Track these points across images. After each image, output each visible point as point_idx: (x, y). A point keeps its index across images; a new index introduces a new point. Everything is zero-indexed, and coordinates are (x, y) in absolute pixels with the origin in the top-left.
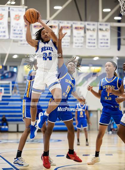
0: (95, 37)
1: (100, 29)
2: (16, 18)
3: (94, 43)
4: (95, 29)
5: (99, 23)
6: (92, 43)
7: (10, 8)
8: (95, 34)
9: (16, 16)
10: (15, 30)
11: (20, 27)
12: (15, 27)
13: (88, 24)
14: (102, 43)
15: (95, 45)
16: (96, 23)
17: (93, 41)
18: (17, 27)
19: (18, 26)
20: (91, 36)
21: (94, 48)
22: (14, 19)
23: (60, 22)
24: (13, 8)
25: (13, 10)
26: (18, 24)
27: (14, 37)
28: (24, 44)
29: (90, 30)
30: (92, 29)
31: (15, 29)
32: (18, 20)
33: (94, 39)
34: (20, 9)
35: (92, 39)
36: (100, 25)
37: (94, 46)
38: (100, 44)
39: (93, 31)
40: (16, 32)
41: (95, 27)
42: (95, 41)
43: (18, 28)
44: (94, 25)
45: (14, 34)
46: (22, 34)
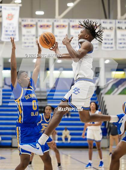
0: (112, 36)
1: (119, 28)
2: (9, 17)
3: (112, 44)
4: (112, 27)
5: (117, 21)
6: (109, 44)
7: (2, 7)
8: (112, 33)
9: (9, 15)
10: (7, 31)
11: (13, 28)
12: (7, 28)
13: (104, 22)
14: (121, 43)
15: (113, 45)
16: (114, 21)
17: (111, 42)
18: (9, 28)
19: (11, 27)
20: (108, 36)
21: (111, 49)
22: (7, 18)
23: (71, 21)
24: (5, 7)
25: (5, 9)
26: (10, 24)
27: (6, 39)
28: (28, 46)
29: (107, 29)
30: (108, 28)
31: (7, 29)
32: (11, 19)
33: (112, 40)
34: (14, 7)
35: (109, 40)
36: (119, 22)
37: (112, 48)
38: (118, 45)
39: (110, 30)
40: (8, 33)
41: (113, 25)
42: (113, 42)
43: (11, 29)
44: (111, 23)
45: (7, 35)
46: (15, 35)
